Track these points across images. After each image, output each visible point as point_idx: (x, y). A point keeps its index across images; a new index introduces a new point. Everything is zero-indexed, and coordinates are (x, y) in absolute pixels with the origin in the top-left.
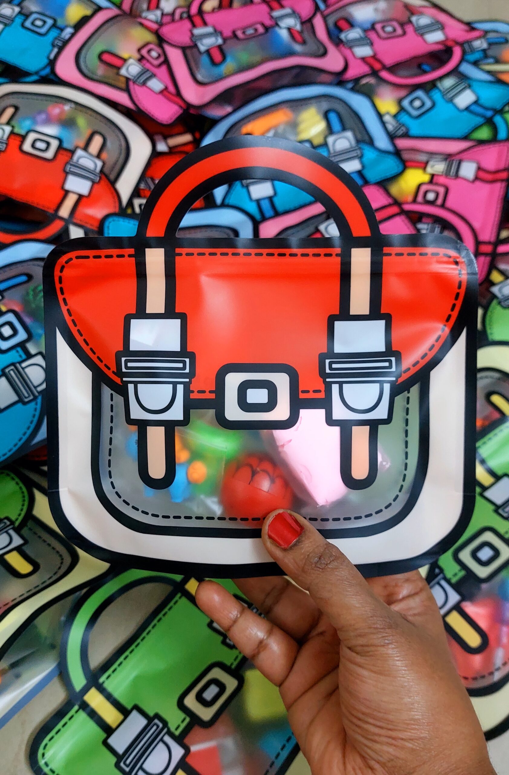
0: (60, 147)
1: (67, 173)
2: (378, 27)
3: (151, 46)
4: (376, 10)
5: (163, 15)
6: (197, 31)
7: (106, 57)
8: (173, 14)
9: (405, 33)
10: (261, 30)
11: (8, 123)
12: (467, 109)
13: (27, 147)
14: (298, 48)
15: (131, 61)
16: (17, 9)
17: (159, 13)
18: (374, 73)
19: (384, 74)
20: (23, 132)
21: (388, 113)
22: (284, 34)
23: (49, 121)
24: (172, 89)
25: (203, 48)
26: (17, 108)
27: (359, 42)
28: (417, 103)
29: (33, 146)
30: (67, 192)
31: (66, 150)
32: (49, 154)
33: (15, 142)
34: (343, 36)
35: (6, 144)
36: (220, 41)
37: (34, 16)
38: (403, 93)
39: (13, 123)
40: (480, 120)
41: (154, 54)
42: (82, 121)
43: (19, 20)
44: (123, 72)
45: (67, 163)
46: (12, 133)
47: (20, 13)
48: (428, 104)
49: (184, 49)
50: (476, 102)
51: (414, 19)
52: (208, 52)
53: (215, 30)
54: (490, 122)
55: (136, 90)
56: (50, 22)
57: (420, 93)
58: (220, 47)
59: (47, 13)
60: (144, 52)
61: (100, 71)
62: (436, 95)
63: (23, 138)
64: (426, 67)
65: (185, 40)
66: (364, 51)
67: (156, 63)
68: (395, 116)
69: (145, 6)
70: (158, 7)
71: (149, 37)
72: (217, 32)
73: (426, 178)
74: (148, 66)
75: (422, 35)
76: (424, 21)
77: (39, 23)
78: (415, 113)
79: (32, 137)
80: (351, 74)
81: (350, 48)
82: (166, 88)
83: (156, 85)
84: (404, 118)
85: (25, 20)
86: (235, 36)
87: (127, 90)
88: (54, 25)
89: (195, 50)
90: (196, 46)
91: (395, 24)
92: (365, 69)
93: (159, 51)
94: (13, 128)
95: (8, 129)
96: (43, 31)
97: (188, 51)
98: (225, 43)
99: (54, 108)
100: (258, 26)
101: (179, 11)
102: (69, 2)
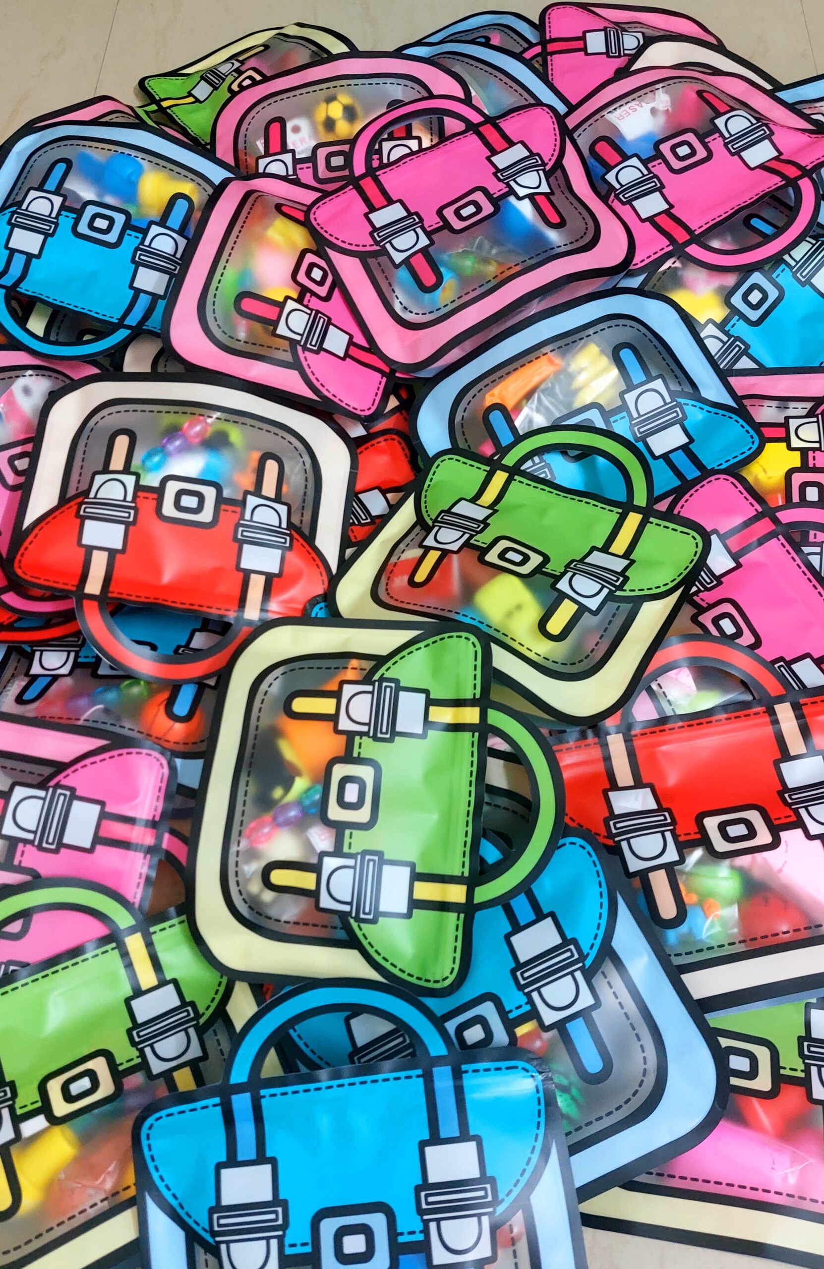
0: (220, 500)
1: (241, 543)
2: (665, 148)
3: (310, 258)
4: (654, 111)
5: (296, 161)
6: (380, 218)
7: (248, 305)
8: (312, 159)
9: (710, 156)
10: (488, 208)
11: (127, 470)
13: (168, 509)
14: (553, 236)
15: (291, 305)
16: (58, 201)
17: (287, 158)
18: (678, 251)
19: (694, 250)
20: (156, 483)
21: (711, 321)
22: (526, 208)
23: (187, 448)
24: (360, 340)
25: (398, 258)
26: (133, 437)
27: (642, 188)
28: (755, 297)
29: (177, 505)
30: (247, 573)
31: (231, 502)
32: (206, 516)
33: (148, 506)
34: (611, 177)
35: (136, 509)
36: (424, 241)
37: (91, 210)
38: (730, 280)
39: (136, 464)
41: (317, 274)
42: (236, 435)
43: (66, 221)
44: (282, 330)
45: (238, 525)
46: (138, 487)
47: (63, 207)
48: (773, 294)
49: (363, 257)
51: (720, 122)
52: (406, 262)
53: (410, 214)
55: (311, 360)
56: (120, 219)
57: (757, 278)
58: (424, 251)
59: (109, 200)
60: (302, 277)
61: (243, 331)
62: (784, 276)
63: (159, 492)
64: (755, 222)
65: (362, 239)
66: (651, 205)
67: (323, 291)
68: (722, 326)
69: (260, 145)
70: (284, 149)
71: (298, 237)
72: (413, 221)
73: (795, 460)
74: (315, 303)
75: (738, 153)
76: (738, 123)
77: (101, 223)
78: (754, 315)
79: (172, 488)
80: (641, 258)
81: (629, 202)
82: (351, 343)
83: (336, 341)
84: (740, 328)
85: (77, 221)
86: (447, 225)
87: (296, 365)
88: (128, 225)
89: (383, 259)
90: (384, 252)
91: (690, 137)
92: (662, 244)
93: (322, 263)
94: (138, 476)
95: (130, 480)
96: (112, 237)
97: (372, 262)
98: (432, 242)
99: (192, 425)
100: (479, 196)
101: (322, 153)
102: (140, 172)
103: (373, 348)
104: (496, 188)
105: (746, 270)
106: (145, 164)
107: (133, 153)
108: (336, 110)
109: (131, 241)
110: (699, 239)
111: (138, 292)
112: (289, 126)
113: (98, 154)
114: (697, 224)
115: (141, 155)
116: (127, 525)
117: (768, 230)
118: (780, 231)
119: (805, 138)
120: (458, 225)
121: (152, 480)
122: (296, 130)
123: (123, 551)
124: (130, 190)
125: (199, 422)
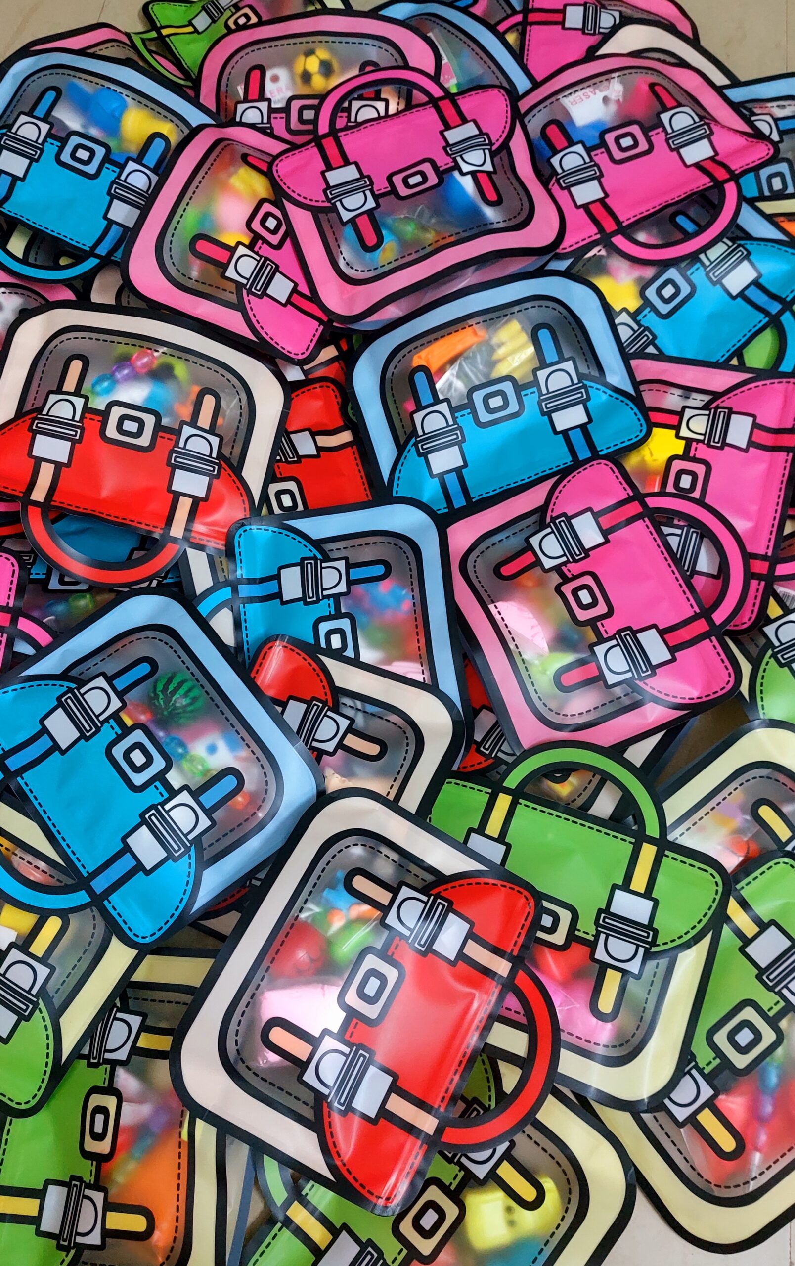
0: (158, 427)
1: (174, 468)
2: (610, 138)
3: (267, 207)
4: (606, 100)
5: (271, 110)
6: (335, 177)
7: (203, 247)
8: (287, 110)
9: (650, 149)
10: (433, 180)
11: (77, 393)
12: (742, 294)
13: (111, 431)
14: (490, 213)
15: (241, 250)
16: (45, 127)
17: (264, 106)
18: (605, 240)
19: (619, 241)
20: (102, 407)
21: (624, 309)
22: (467, 183)
23: (135, 377)
24: (304, 288)
25: (346, 216)
26: (85, 362)
27: (580, 176)
28: (668, 291)
29: (119, 428)
30: (177, 495)
31: (168, 430)
32: (144, 441)
33: (92, 425)
34: (555, 161)
35: (82, 429)
36: (371, 204)
37: (74, 140)
38: (649, 272)
39: (86, 388)
40: (760, 319)
41: (271, 223)
42: (180, 369)
43: (51, 149)
44: (231, 273)
45: (172, 451)
46: (86, 409)
47: (49, 135)
48: (685, 290)
49: (316, 212)
50: (756, 283)
51: (665, 117)
52: (352, 221)
53: (362, 176)
54: (775, 322)
55: (254, 304)
56: (100, 152)
57: (672, 273)
58: (370, 213)
59: (94, 132)
60: (256, 225)
61: (195, 270)
62: (697, 275)
63: (104, 415)
64: (681, 220)
65: (317, 197)
66: (588, 193)
67: (275, 240)
68: (634, 315)
69: (241, 90)
70: (262, 97)
71: (259, 186)
72: (365, 181)
73: (678, 447)
74: (266, 251)
75: (677, 149)
76: (682, 120)
77: (83, 154)
78: (664, 309)
79: (117, 412)
80: (570, 242)
81: (568, 188)
82: (295, 290)
83: (280, 288)
84: (649, 319)
85: (61, 150)
86: (394, 191)
87: (240, 307)
88: (107, 159)
89: (333, 216)
90: (334, 209)
91: (635, 129)
92: (592, 232)
93: (278, 213)
94: (87, 399)
95: (79, 402)
96: (91, 169)
97: (322, 216)
98: (378, 205)
99: (139, 357)
100: (427, 167)
101: (296, 105)
102: (124, 107)
103: (314, 297)
104: (443, 161)
105: (664, 265)
106: (129, 100)
107: (119, 89)
108: (312, 64)
109: (109, 174)
110: (627, 231)
111: (111, 223)
112: (269, 74)
113: (86, 86)
114: (626, 216)
115: (125, 92)
116: (74, 442)
117: (690, 227)
118: (701, 229)
119: (741, 141)
120: (403, 191)
121: (99, 403)
122: (275, 79)
123: (68, 465)
124: (113, 126)
125: (147, 355)
